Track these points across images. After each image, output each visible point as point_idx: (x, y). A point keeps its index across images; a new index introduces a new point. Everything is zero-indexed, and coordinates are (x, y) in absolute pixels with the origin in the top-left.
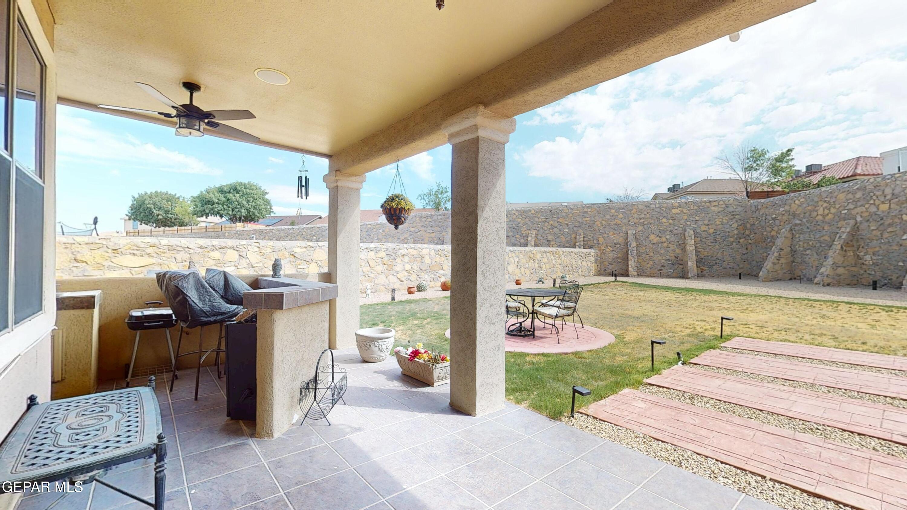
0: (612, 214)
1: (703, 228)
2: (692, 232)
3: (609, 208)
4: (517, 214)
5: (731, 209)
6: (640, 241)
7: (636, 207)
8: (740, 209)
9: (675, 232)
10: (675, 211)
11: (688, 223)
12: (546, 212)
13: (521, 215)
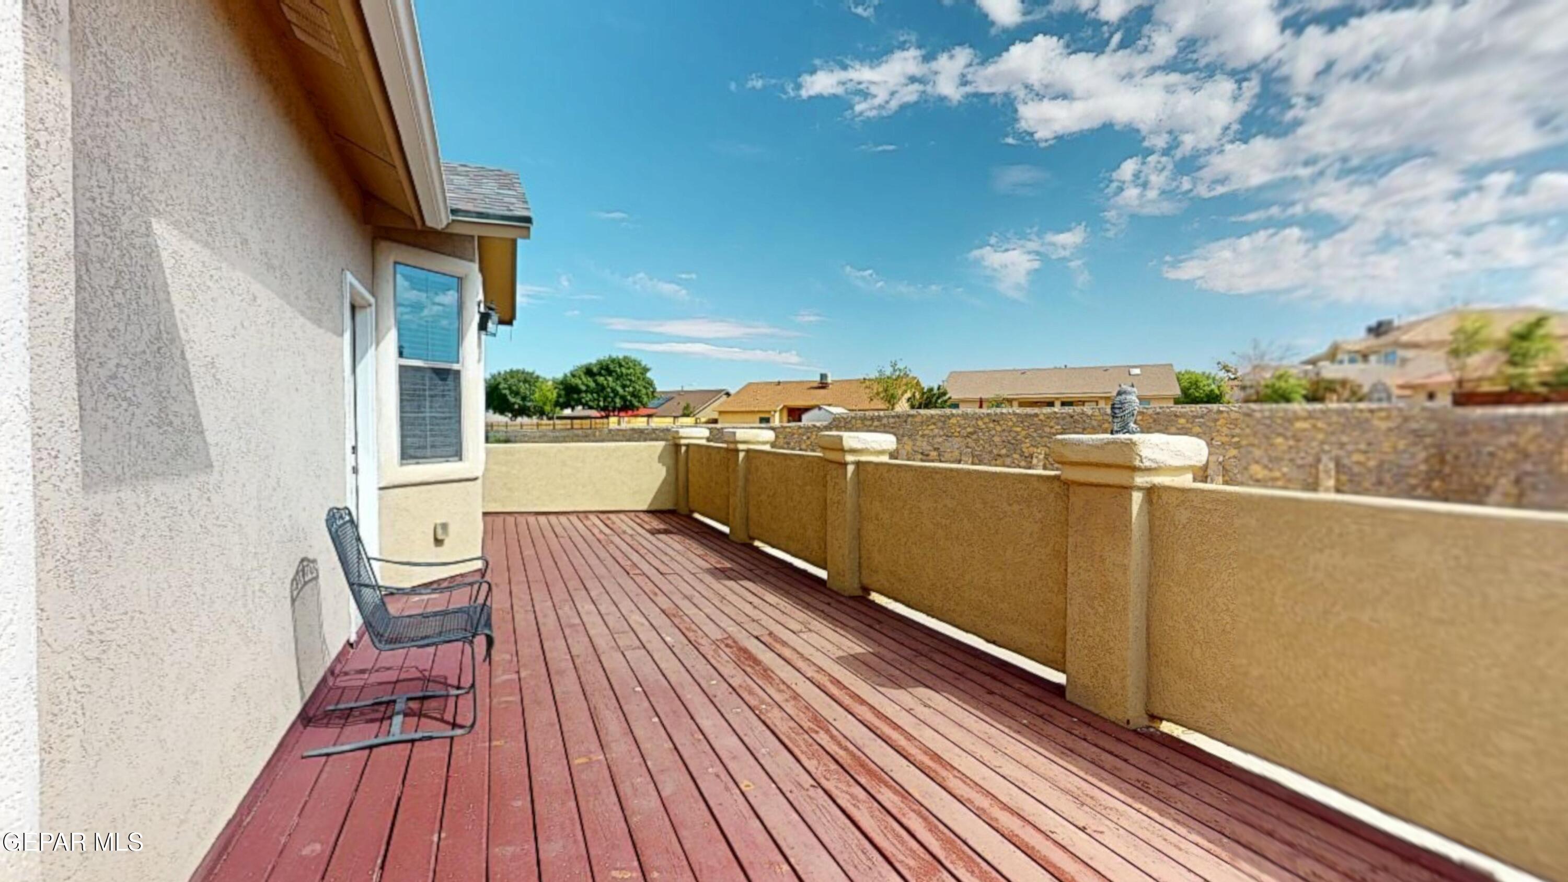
0: (1179, 426)
1: (1357, 457)
2: (1332, 465)
3: (1176, 416)
4: (1014, 420)
5: (1414, 426)
6: (1231, 474)
7: (1225, 415)
8: (1433, 426)
9: (1300, 462)
10: (1299, 425)
11: (1326, 447)
12: (1064, 418)
13: (1022, 422)
